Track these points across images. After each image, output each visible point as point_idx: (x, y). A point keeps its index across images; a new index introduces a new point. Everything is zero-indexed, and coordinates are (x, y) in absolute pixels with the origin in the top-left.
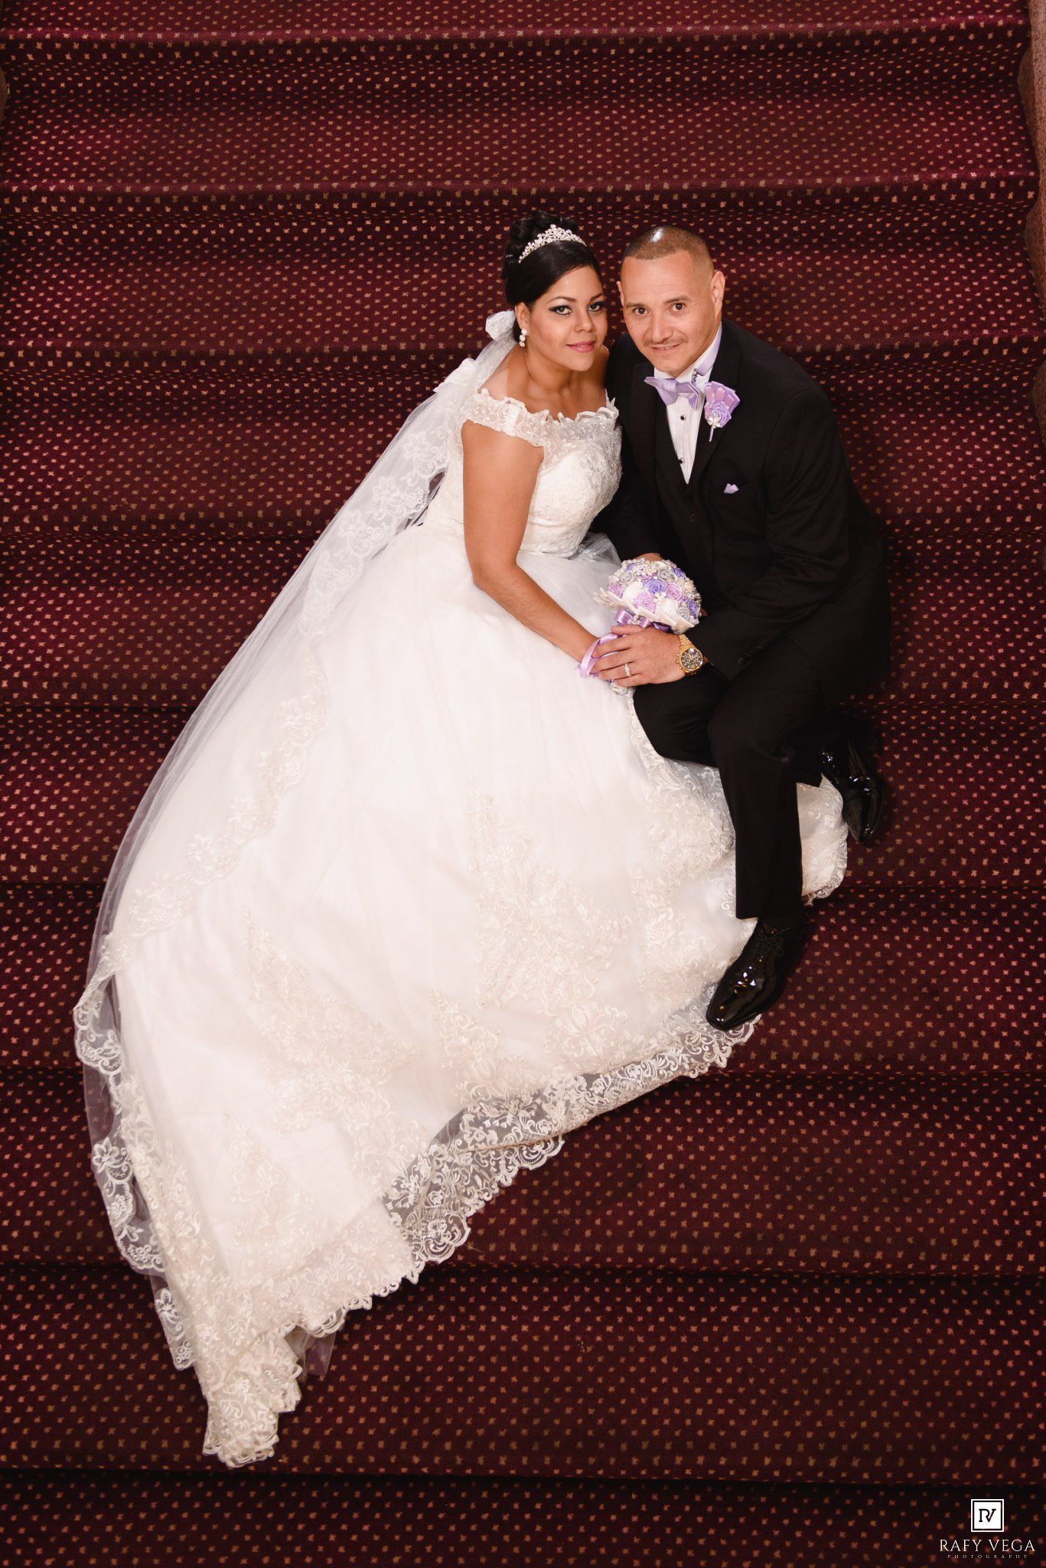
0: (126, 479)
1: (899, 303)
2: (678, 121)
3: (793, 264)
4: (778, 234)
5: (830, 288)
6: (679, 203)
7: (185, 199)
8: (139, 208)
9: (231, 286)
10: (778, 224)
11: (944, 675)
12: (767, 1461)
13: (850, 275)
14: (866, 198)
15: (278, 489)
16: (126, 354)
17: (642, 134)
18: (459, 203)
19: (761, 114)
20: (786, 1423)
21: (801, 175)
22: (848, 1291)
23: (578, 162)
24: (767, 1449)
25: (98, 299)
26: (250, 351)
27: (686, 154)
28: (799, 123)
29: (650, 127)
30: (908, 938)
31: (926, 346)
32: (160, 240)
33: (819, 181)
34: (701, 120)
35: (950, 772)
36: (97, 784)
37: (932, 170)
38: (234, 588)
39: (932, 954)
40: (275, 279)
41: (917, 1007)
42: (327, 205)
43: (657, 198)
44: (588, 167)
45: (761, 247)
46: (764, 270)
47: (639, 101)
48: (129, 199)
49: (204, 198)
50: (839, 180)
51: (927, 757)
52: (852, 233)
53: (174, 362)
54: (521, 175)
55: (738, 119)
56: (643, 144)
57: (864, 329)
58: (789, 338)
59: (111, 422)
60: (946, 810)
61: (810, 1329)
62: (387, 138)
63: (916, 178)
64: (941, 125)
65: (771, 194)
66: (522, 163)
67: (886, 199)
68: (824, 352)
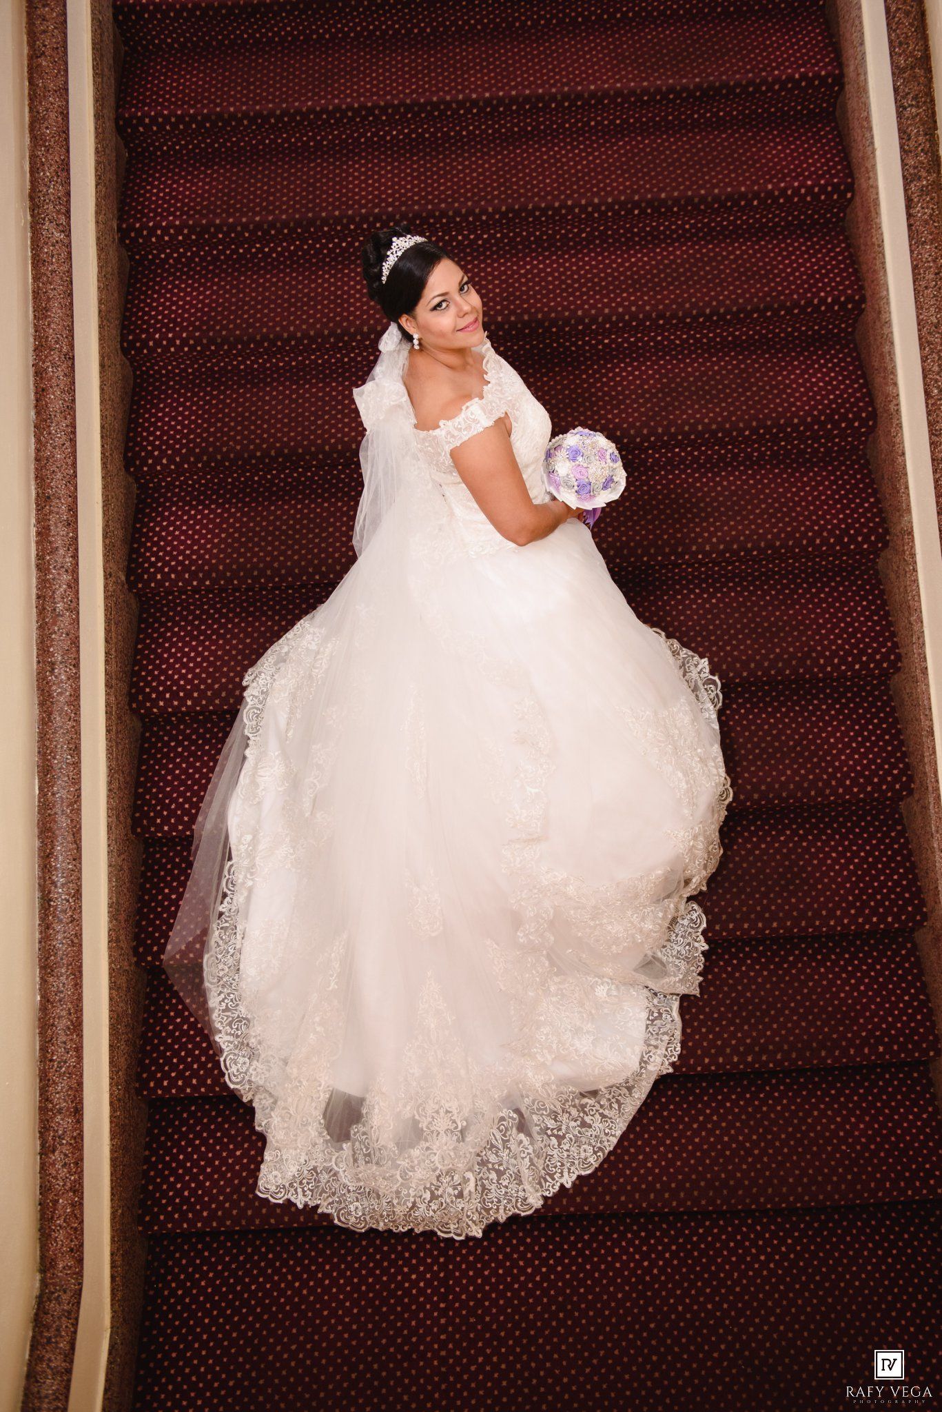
0: (231, 429)
1: (762, 277)
2: (601, 153)
3: (686, 252)
4: (675, 231)
5: (713, 268)
6: (605, 213)
7: (258, 226)
8: (227, 234)
9: (294, 287)
10: (675, 223)
11: (804, 535)
12: (707, 1060)
13: (726, 258)
14: (736, 203)
15: (338, 430)
16: (225, 340)
17: (577, 163)
18: (451, 220)
19: (659, 145)
20: (718, 1036)
21: (689, 188)
22: (754, 949)
23: (534, 186)
24: (706, 1053)
25: (202, 302)
26: (312, 333)
27: (608, 177)
28: (686, 151)
29: (583, 159)
30: (786, 715)
31: (783, 306)
32: (242, 256)
33: (703, 192)
34: (617, 151)
35: (809, 601)
36: (227, 642)
37: (781, 180)
38: (312, 501)
39: (802, 725)
40: (325, 281)
41: (794, 761)
42: (359, 226)
43: (590, 209)
44: (541, 190)
45: (664, 241)
46: (667, 257)
47: (573, 140)
48: (219, 229)
49: (272, 225)
50: (716, 191)
51: (794, 591)
52: (726, 228)
53: (259, 344)
54: (494, 197)
55: (643, 150)
56: (578, 171)
57: (739, 296)
58: (687, 305)
59: (217, 388)
60: (808, 627)
61: (731, 975)
62: (398, 175)
63: (770, 187)
64: (785, 148)
65: (670, 203)
66: (494, 189)
67: (749, 203)
68: (712, 314)
